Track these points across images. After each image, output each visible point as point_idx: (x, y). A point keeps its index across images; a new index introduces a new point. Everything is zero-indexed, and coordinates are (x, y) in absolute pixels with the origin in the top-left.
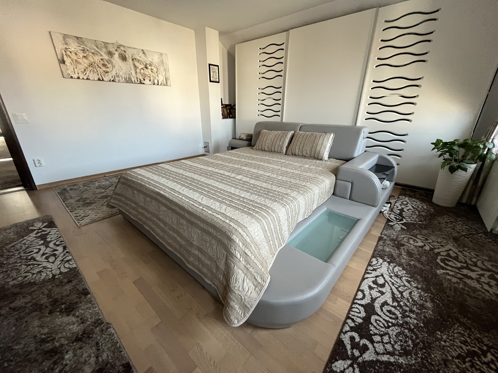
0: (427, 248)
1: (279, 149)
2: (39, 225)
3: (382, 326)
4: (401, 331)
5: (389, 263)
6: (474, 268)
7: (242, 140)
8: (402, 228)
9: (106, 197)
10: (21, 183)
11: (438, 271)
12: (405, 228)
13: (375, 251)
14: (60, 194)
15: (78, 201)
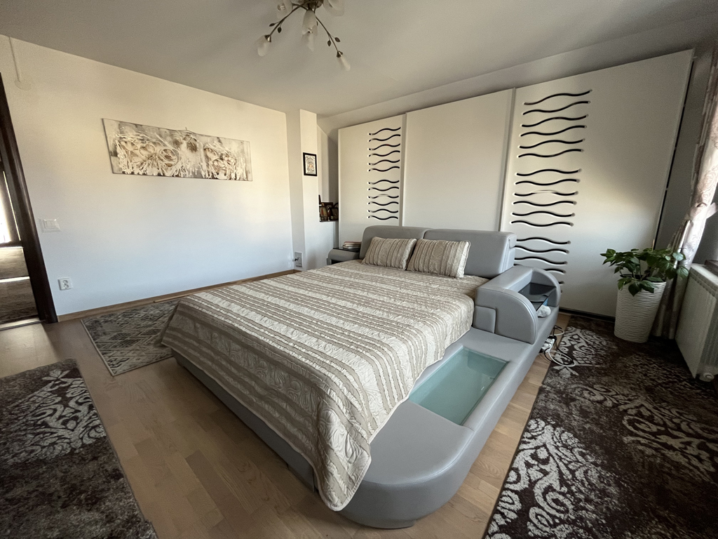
0: (609, 403)
1: (397, 263)
2: (56, 374)
3: (546, 523)
4: (574, 530)
5: (554, 427)
6: (676, 433)
7: (347, 250)
8: (572, 374)
9: (154, 332)
10: (37, 314)
11: (625, 439)
12: (577, 374)
13: (534, 408)
14: (89, 328)
15: (115, 338)
